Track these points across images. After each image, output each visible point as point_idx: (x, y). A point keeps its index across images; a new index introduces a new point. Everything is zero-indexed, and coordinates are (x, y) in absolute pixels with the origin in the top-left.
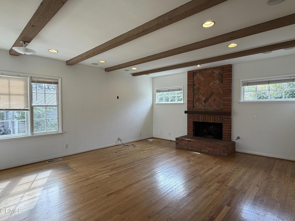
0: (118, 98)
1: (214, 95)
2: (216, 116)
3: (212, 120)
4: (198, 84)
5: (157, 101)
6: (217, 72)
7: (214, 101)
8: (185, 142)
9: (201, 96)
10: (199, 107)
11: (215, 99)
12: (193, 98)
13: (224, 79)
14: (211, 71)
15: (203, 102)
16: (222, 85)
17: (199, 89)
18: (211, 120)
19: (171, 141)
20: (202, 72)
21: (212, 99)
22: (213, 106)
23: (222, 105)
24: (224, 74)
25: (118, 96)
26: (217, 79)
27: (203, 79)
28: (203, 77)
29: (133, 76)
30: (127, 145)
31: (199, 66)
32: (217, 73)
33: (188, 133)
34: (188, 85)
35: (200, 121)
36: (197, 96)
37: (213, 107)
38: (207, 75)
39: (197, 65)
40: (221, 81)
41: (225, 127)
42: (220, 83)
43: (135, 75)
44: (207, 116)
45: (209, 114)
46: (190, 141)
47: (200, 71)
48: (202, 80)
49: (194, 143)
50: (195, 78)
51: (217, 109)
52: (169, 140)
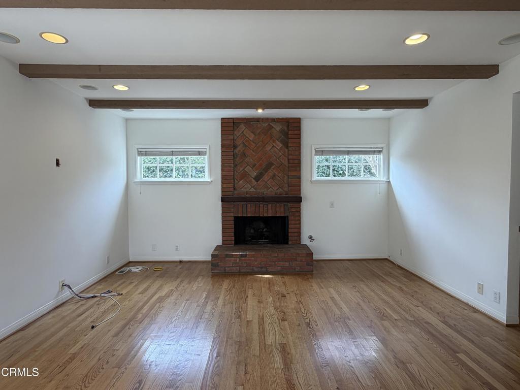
0: (58, 164)
1: (273, 167)
2: (278, 205)
3: (270, 211)
4: (242, 145)
5: (140, 177)
6: (278, 127)
7: (273, 179)
8: (233, 259)
9: (248, 169)
10: (245, 188)
11: (274, 176)
12: (234, 172)
13: (290, 141)
14: (268, 123)
15: (253, 180)
16: (286, 150)
17: (244, 155)
18: (268, 211)
19: (181, 262)
20: (252, 123)
21: (270, 174)
22: (271, 187)
23: (287, 185)
24: (290, 132)
25: (58, 158)
26: (278, 140)
27: (252, 137)
28: (252, 132)
29: (90, 105)
30: (92, 297)
31: (260, 111)
32: (278, 129)
33: (223, 241)
34: (222, 146)
35: (249, 215)
36: (241, 169)
37: (271, 189)
38: (260, 130)
39: (257, 108)
40: (286, 145)
41: (293, 222)
42: (284, 147)
43: (95, 103)
44: (261, 206)
45: (266, 202)
46: (245, 256)
47: (247, 121)
48: (251, 139)
49: (253, 258)
50: (237, 133)
51: (278, 191)
52: (176, 262)
